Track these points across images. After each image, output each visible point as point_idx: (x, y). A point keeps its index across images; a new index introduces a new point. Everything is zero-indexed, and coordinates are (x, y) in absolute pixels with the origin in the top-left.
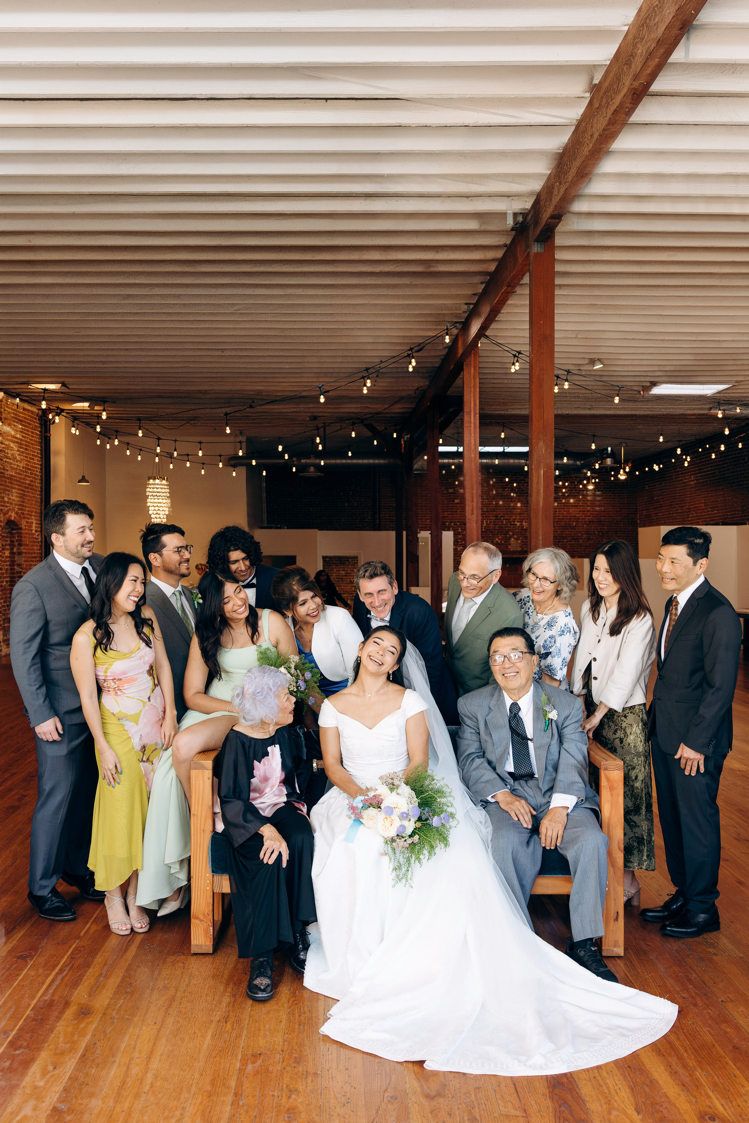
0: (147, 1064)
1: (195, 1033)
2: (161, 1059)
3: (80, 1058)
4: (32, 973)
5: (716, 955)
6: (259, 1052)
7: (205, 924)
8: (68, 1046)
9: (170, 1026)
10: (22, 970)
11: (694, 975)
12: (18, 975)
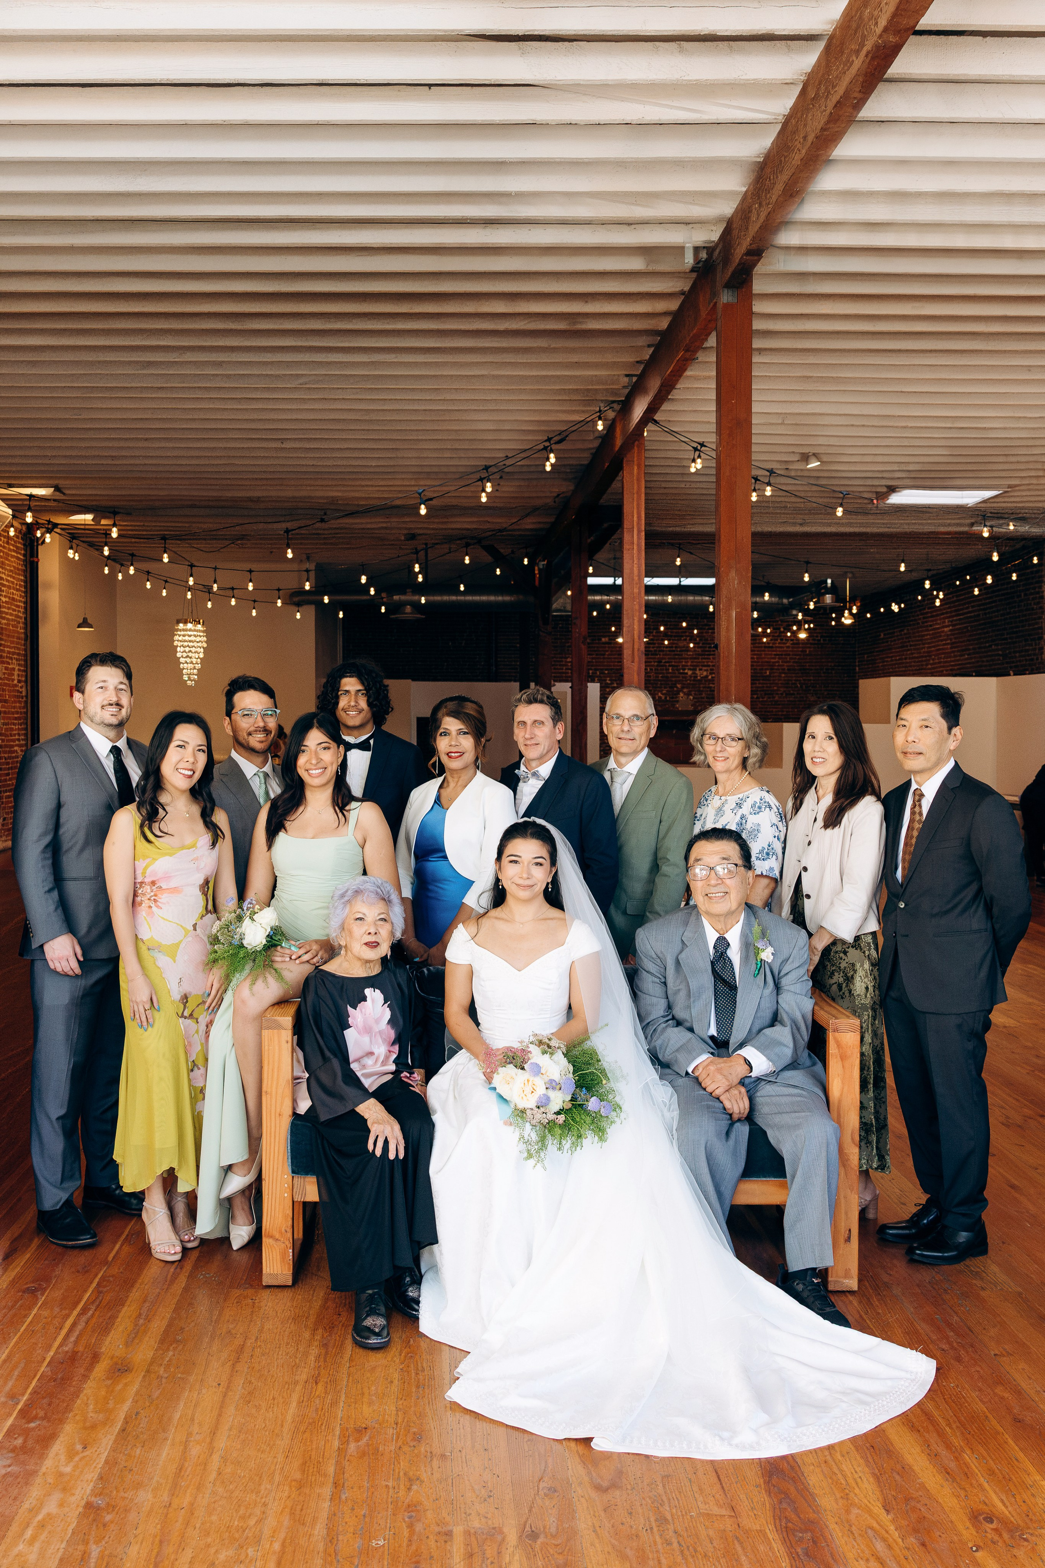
0: (211, 1443)
1: (274, 1399)
2: (229, 1436)
3: (119, 1433)
4: (45, 1313)
5: (983, 1289)
6: (364, 1426)
7: (283, 1245)
8: (101, 1416)
9: (240, 1388)
10: (30, 1309)
11: (956, 1318)
12: (26, 1316)
